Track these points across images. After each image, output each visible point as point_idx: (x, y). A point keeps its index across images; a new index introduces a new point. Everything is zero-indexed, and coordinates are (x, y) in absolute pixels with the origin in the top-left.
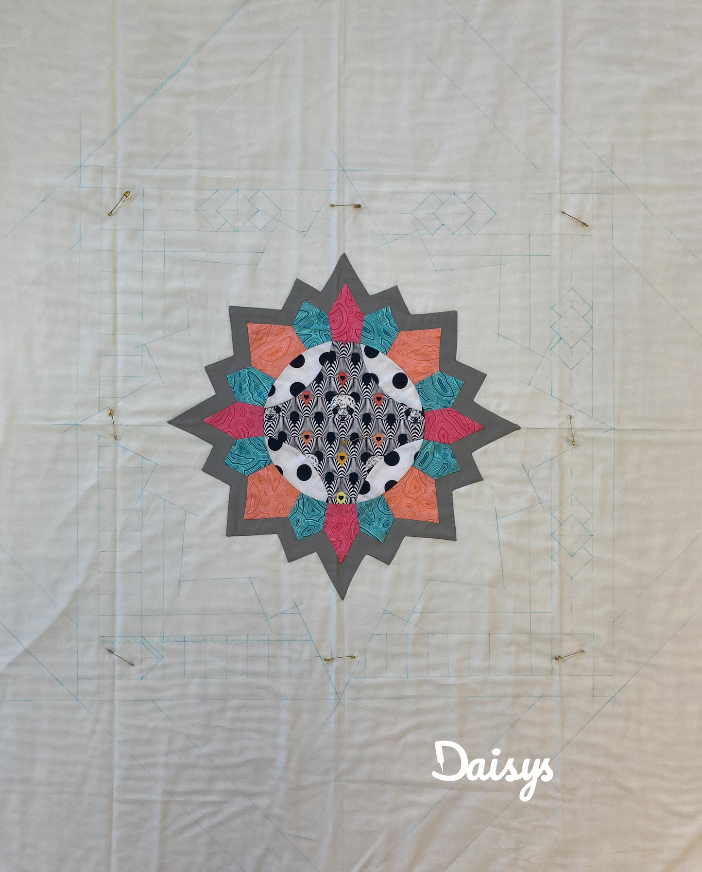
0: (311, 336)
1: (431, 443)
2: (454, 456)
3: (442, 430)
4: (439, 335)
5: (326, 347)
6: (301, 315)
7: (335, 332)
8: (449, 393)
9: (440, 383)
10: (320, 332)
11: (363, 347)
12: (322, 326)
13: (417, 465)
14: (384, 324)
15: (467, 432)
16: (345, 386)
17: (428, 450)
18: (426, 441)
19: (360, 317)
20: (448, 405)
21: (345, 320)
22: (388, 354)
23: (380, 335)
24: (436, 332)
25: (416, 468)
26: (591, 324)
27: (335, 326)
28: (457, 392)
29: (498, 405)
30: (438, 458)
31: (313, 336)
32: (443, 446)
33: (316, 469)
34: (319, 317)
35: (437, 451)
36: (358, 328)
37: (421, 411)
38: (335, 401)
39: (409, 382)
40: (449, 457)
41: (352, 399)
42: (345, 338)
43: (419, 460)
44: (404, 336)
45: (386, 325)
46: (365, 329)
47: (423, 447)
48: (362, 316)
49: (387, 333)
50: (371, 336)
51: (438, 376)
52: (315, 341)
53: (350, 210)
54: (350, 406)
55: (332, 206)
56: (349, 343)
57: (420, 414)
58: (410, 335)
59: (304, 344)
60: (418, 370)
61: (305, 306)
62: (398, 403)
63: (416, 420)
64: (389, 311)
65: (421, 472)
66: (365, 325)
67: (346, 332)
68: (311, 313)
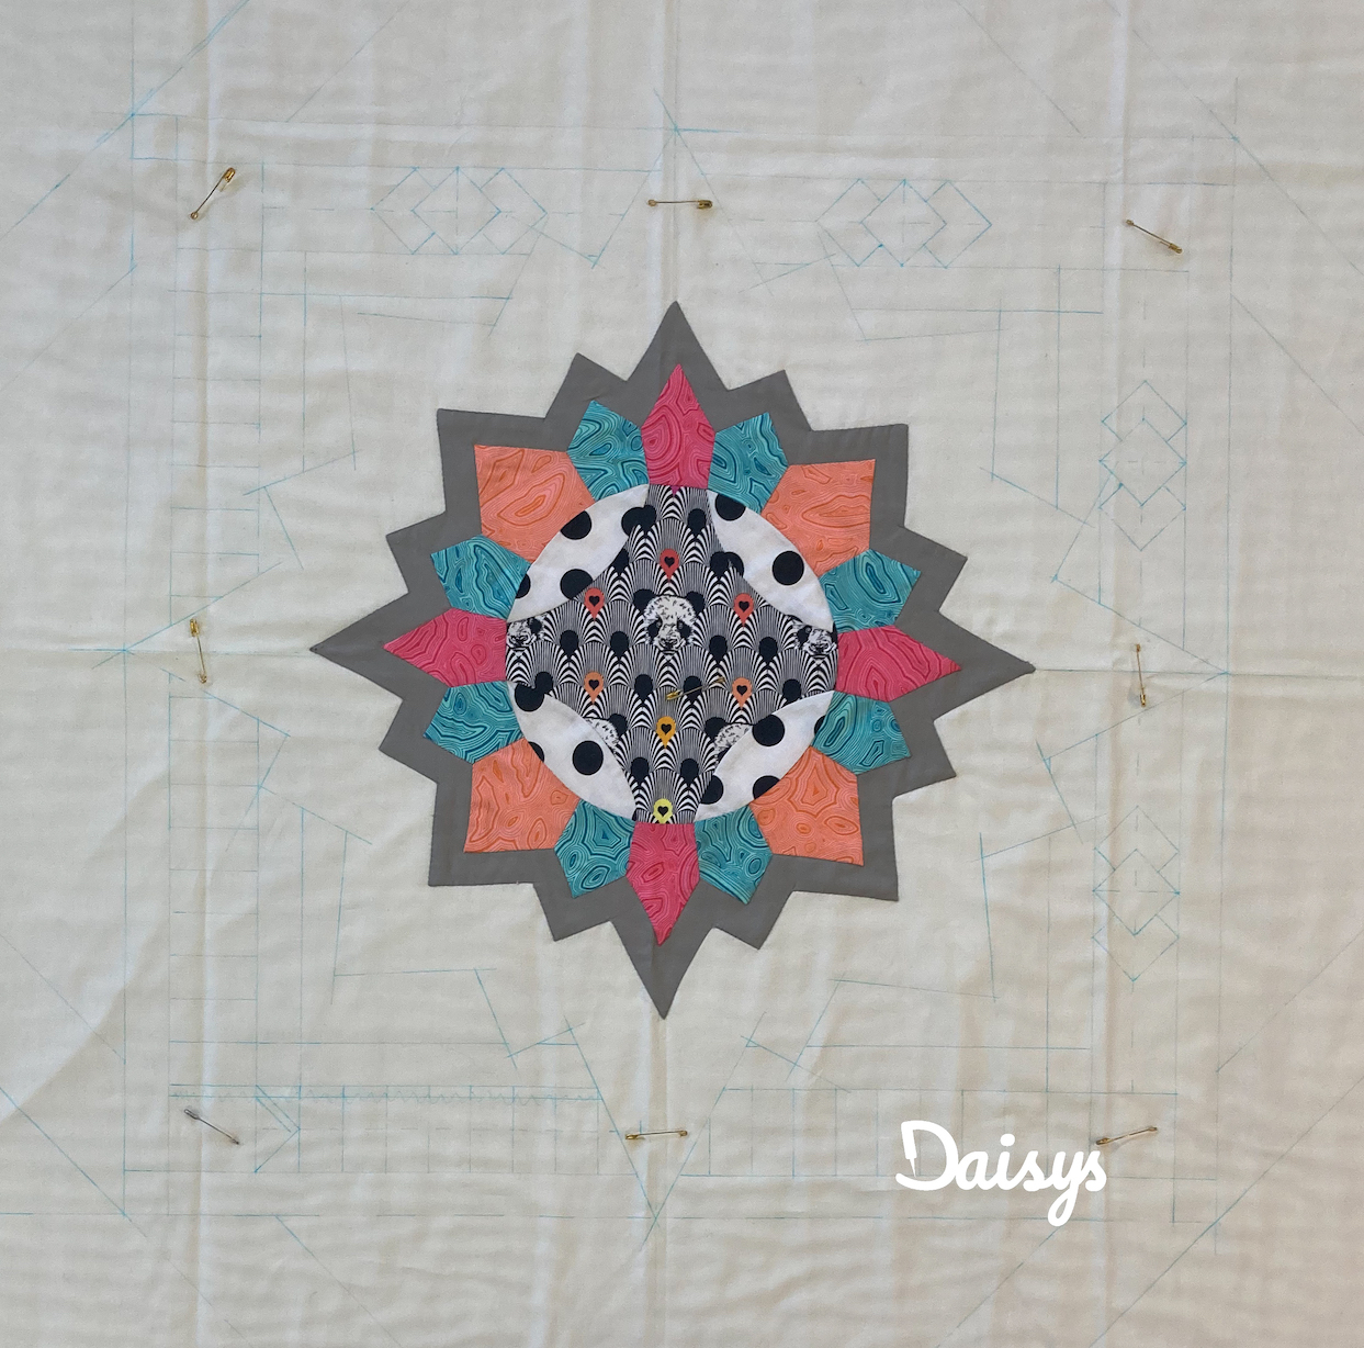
0: (606, 472)
1: (850, 699)
2: (896, 727)
3: (874, 673)
4: (870, 473)
5: (637, 496)
6: (585, 429)
7: (653, 465)
8: (890, 595)
9: (872, 575)
10: (625, 465)
11: (712, 497)
12: (628, 454)
13: (820, 745)
14: (757, 450)
15: (925, 677)
16: (673, 578)
17: (844, 714)
18: (841, 695)
19: (707, 433)
20: (887, 621)
21: (676, 440)
22: (764, 514)
23: (748, 472)
24: (865, 468)
25: (818, 752)
26: (1183, 455)
27: (657, 451)
28: (905, 594)
29: (991, 622)
30: (864, 730)
31: (610, 473)
32: (875, 707)
33: (612, 751)
34: (622, 432)
35: (863, 715)
36: (702, 457)
37: (831, 631)
38: (653, 611)
39: (807, 570)
40: (888, 730)
41: (688, 604)
42: (674, 478)
43: (824, 735)
44: (797, 475)
45: (761, 450)
46: (719, 461)
47: (833, 709)
48: (712, 433)
49: (762, 468)
50: (728, 473)
51: (867, 560)
52: (614, 485)
53: (688, 212)
54: (684, 620)
55: (652, 203)
56: (683, 489)
57: (829, 639)
58: (810, 472)
59: (590, 489)
60: (826, 546)
61: (594, 410)
62: (784, 616)
63: (819, 651)
64: (768, 423)
65: (827, 759)
66: (716, 450)
67: (678, 465)
68: (606, 425)
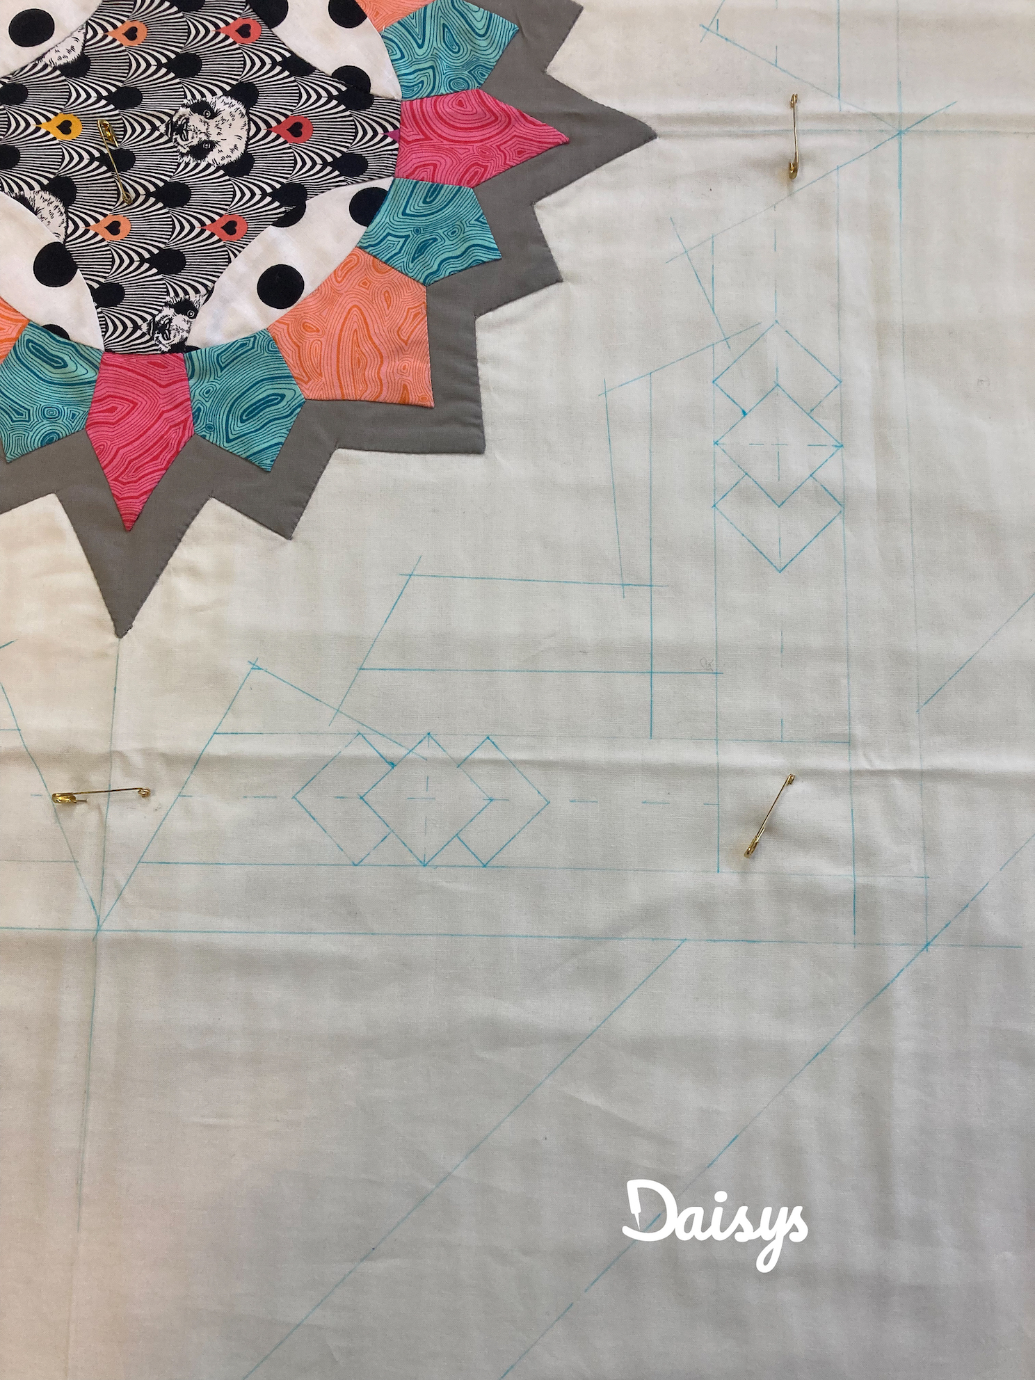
0: (420, 47)
1: (92, 375)
2: (48, 441)
3: (127, 407)
4: (413, 398)
5: (385, 83)
6: (479, 17)
7: (428, 108)
8: (238, 428)
9: (267, 402)
10: (430, 71)
11: (384, 184)
12: (442, 78)
13: (29, 334)
14: (448, 242)
15: (116, 479)
16: (273, 135)
17: (72, 366)
18: (97, 361)
19: (474, 178)
20: (201, 424)
21: (462, 136)
22: (360, 252)
23: (417, 231)
24: (422, 392)
25: (20, 332)
26: (437, 861)
27: (446, 108)
28: (236, 448)
29: (193, 572)
30: (47, 396)
31: (420, 52)
32: (81, 411)
33: (40, 59)
34: (473, 65)
35: (70, 394)
36: (440, 170)
37: (188, 343)
38: (227, 107)
39: (277, 313)
40: (45, 428)
41: (236, 155)
42: (410, 133)
43: (45, 340)
44: (412, 298)
45: (447, 248)
46: (434, 191)
47: (80, 351)
48: (473, 183)
49: (422, 249)
50: (416, 206)
51: (289, 394)
52: (403, 56)
53: (780, 146)
54: (215, 150)
55: (793, 102)
56: (396, 146)
57: (177, 340)
58: (415, 316)
59: (397, 25)
60: (311, 337)
61: (504, 28)
62: (214, 282)
63: (162, 328)
64: (485, 256)
65: (9, 346)
66: (448, 189)
67: (427, 138)
68: (484, 43)
